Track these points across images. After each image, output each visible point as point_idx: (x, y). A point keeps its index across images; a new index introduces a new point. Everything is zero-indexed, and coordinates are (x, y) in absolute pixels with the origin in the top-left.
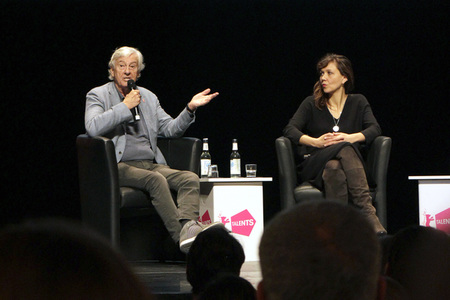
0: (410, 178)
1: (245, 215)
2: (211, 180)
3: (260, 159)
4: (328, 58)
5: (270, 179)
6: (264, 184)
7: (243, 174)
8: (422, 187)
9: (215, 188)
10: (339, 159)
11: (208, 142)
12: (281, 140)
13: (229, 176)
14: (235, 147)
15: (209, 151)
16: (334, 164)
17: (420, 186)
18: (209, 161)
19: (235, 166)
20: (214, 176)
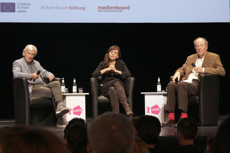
0: (142, 93)
1: (78, 107)
2: (65, 94)
3: (84, 86)
4: (113, 47)
5: (88, 94)
6: (86, 95)
7: (78, 92)
8: (146, 97)
9: (67, 97)
10: (114, 86)
11: (64, 79)
12: (92, 79)
13: (72, 92)
14: (75, 81)
15: (65, 83)
16: (113, 88)
17: (145, 96)
18: (64, 87)
19: (75, 88)
20: (66, 92)
